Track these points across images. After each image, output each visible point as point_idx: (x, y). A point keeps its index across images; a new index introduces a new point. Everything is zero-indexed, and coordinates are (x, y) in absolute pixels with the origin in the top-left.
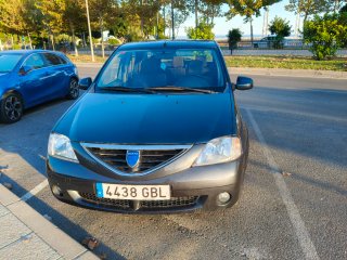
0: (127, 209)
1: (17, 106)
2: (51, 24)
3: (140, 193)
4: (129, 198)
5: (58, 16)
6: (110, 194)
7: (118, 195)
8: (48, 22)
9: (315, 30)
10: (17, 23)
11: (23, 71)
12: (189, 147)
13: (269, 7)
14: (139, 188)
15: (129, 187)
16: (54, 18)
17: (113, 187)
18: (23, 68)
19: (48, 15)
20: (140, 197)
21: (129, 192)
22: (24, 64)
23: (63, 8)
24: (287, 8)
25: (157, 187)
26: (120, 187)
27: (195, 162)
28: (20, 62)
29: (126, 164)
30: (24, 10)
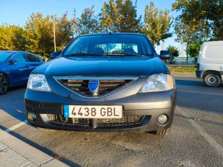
0: (87, 128)
1: (5, 84)
2: (31, 46)
3: (99, 113)
4: (90, 116)
5: (36, 42)
6: (75, 114)
7: (81, 114)
8: (29, 45)
9: (195, 50)
10: (9, 46)
11: (11, 62)
12: (136, 79)
13: (165, 40)
14: (98, 108)
15: (90, 107)
16: (33, 43)
17: (77, 108)
18: (11, 60)
19: (29, 41)
20: (98, 116)
21: (90, 112)
22: (12, 58)
23: (40, 37)
24: (176, 40)
25: (112, 107)
26: (83, 107)
27: (140, 90)
28: (10, 56)
29: (88, 90)
30: (15, 38)
